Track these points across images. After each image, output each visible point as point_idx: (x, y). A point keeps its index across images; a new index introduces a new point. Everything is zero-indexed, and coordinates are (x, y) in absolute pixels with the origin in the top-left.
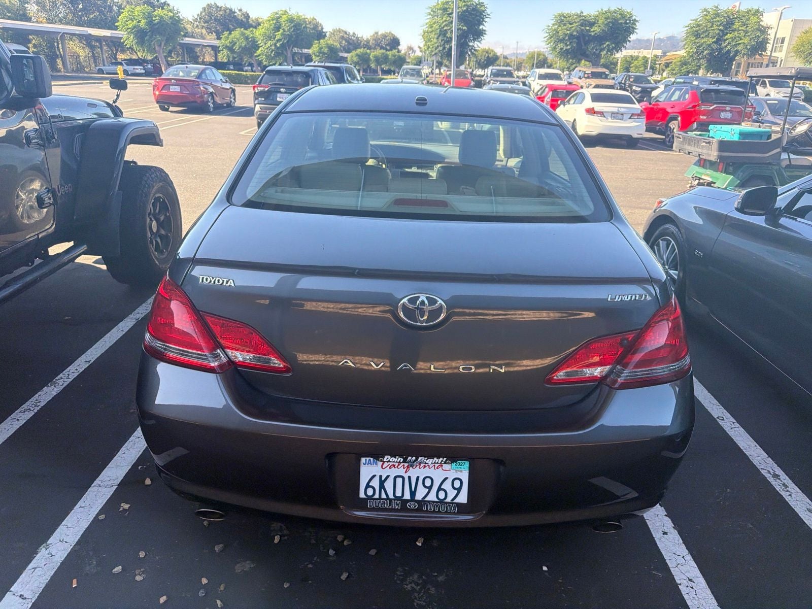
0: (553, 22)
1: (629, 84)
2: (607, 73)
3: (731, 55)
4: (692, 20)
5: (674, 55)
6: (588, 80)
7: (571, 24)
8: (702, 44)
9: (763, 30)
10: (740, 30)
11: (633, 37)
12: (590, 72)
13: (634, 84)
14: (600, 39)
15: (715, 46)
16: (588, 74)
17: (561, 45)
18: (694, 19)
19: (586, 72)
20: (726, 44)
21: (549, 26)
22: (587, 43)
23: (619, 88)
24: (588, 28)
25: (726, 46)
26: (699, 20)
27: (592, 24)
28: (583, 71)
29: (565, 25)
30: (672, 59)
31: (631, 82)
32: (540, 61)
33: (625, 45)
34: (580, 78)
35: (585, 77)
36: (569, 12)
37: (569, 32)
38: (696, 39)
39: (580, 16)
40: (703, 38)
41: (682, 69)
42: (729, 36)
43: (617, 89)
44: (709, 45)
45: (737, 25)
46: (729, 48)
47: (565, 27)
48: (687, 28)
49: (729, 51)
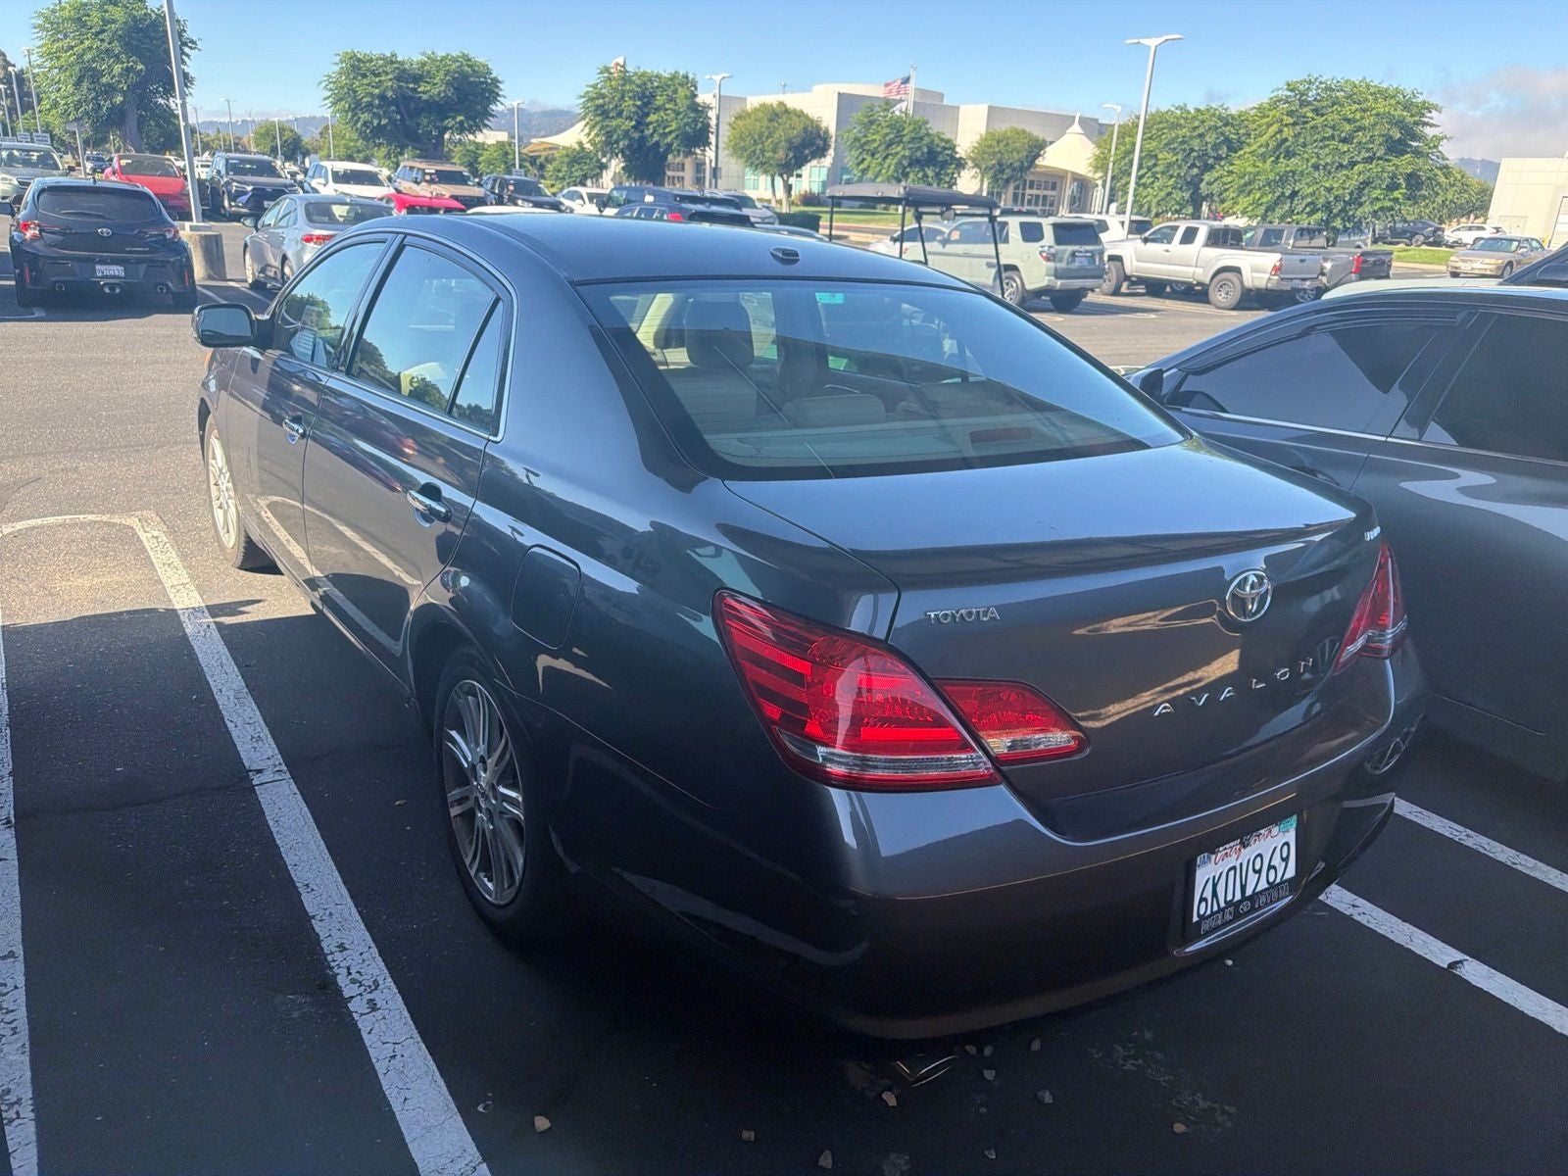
0: (337, 68)
1: (509, 196)
2: (465, 174)
3: (661, 150)
4: (588, 86)
5: (542, 143)
6: (433, 186)
7: (377, 75)
8: (615, 130)
9: (699, 111)
10: (668, 109)
11: (495, 108)
12: (433, 171)
13: (517, 196)
14: (440, 109)
15: (636, 135)
16: (431, 174)
17: (365, 117)
18: (591, 84)
19: (427, 171)
20: (651, 131)
21: (330, 76)
22: (414, 114)
23: (494, 202)
24: (411, 86)
25: (652, 135)
26: (599, 86)
27: (418, 79)
28: (419, 169)
29: (364, 76)
30: (540, 151)
31: (512, 192)
32: (286, 141)
33: (486, 122)
34: (417, 183)
35: (426, 181)
36: (368, 52)
37: (377, 91)
38: (604, 119)
39: (392, 62)
40: (613, 117)
41: (573, 169)
42: (652, 118)
43: (492, 204)
44: (626, 132)
45: (660, 101)
46: (656, 138)
47: (365, 81)
48: (584, 100)
49: (657, 144)
